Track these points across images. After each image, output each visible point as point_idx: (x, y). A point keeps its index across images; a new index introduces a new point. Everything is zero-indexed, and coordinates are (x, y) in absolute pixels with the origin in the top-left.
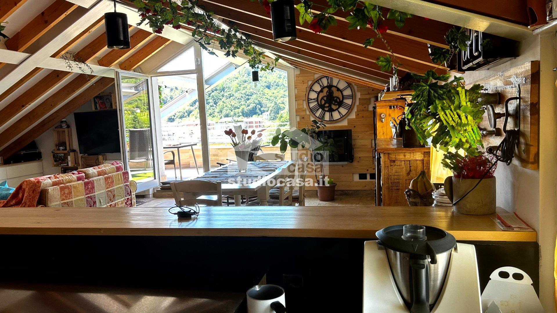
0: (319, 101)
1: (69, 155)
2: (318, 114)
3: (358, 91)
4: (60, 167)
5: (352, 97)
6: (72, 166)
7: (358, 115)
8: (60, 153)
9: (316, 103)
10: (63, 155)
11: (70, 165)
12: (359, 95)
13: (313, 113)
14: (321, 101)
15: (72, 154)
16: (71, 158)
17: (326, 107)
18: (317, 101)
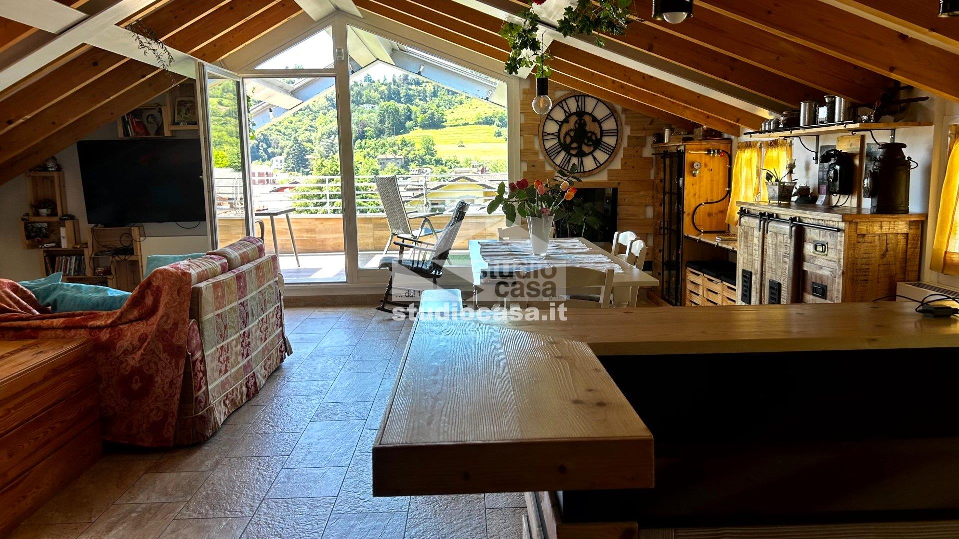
0: (562, 138)
1: (64, 226)
2: (559, 160)
3: (627, 124)
4: (42, 250)
5: (617, 133)
6: (71, 248)
7: (626, 163)
8: (38, 222)
9: (556, 141)
10: (45, 225)
11: (64, 245)
12: (627, 131)
13: (550, 157)
14: (565, 137)
15: (69, 223)
16: (67, 232)
17: (574, 149)
18: (558, 137)
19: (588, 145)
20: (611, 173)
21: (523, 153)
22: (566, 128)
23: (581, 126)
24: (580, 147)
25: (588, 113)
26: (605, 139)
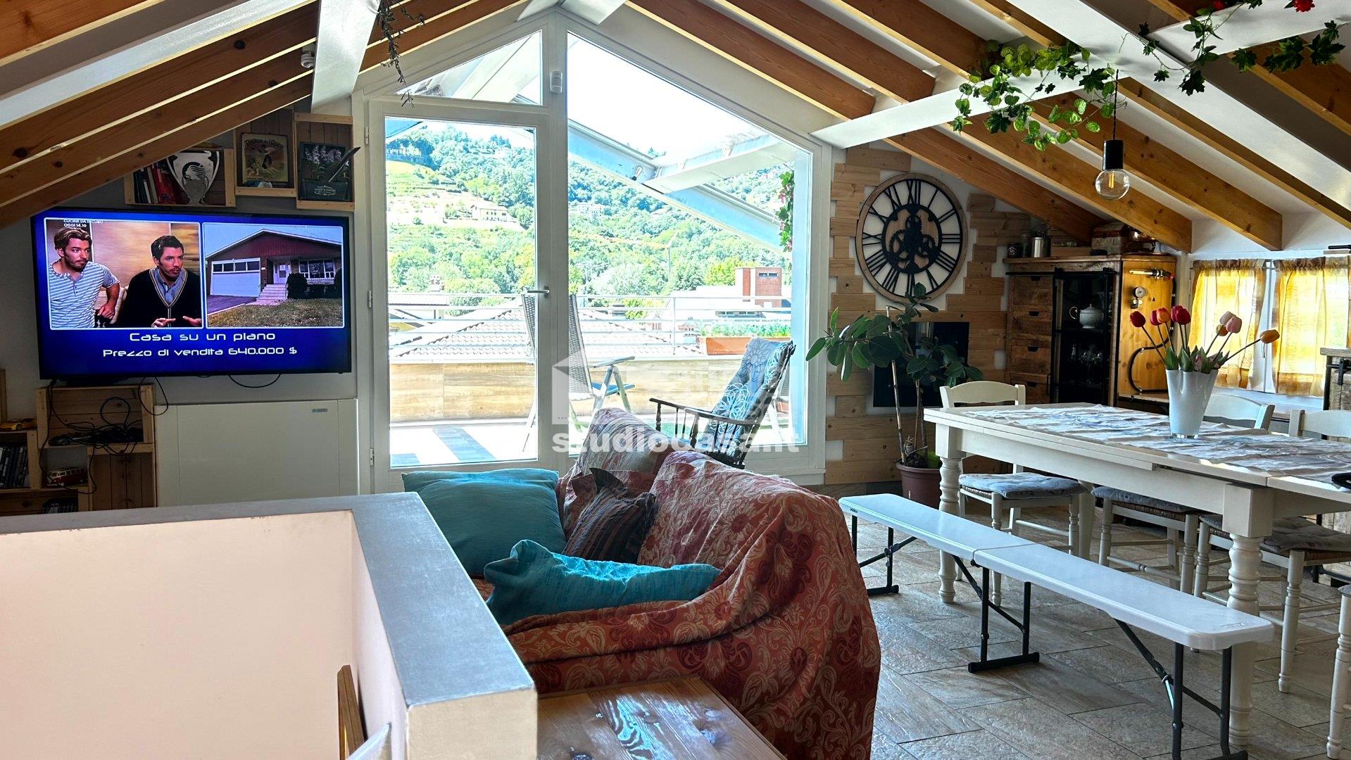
0: (887, 243)
3: (973, 226)
7: (970, 286)
9: (878, 248)
12: (973, 237)
14: (892, 242)
17: (903, 260)
18: (882, 241)
19: (922, 256)
20: (951, 300)
21: (833, 265)
22: (893, 228)
23: (914, 226)
24: (910, 258)
25: (923, 208)
26: (945, 248)
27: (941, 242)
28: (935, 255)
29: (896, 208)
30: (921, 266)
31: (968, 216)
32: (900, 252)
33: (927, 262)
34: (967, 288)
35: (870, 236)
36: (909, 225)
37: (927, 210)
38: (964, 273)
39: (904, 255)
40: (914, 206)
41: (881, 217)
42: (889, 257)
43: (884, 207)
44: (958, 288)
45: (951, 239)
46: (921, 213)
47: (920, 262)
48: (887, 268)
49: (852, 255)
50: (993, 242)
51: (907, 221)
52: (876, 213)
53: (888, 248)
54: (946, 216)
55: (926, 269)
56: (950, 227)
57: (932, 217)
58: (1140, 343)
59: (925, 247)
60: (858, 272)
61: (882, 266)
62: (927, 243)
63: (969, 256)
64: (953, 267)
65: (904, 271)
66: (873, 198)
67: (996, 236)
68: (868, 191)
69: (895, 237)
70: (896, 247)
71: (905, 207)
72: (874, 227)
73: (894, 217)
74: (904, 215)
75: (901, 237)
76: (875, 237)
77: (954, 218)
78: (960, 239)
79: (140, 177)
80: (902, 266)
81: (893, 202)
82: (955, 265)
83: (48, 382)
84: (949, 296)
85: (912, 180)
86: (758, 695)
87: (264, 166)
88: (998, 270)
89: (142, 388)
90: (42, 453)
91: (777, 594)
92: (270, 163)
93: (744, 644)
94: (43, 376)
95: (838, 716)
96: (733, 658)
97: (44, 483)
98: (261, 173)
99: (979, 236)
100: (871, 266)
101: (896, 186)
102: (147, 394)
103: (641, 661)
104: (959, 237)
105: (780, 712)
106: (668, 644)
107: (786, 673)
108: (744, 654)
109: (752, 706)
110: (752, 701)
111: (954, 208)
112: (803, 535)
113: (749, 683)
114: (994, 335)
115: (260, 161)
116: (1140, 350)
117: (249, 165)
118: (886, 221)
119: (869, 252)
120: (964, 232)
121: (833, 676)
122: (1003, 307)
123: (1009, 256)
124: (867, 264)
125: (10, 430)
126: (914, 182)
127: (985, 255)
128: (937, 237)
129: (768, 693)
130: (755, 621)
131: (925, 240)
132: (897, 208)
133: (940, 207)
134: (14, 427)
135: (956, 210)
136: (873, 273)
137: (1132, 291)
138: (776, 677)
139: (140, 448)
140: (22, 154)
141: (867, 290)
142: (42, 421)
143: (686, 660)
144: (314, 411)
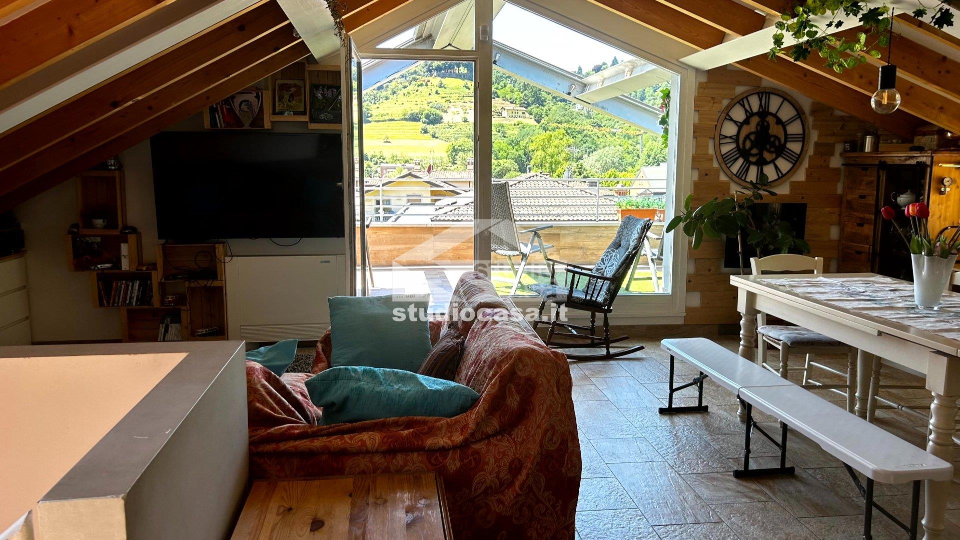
0: (741, 142)
1: (126, 242)
2: (735, 168)
3: (814, 127)
4: (95, 273)
6: (134, 270)
7: (811, 174)
8: (89, 236)
9: (734, 146)
10: (99, 239)
11: (125, 265)
12: (814, 136)
13: (726, 164)
14: (744, 141)
15: (132, 238)
16: (130, 249)
17: (754, 155)
18: (737, 141)
19: (769, 151)
20: (794, 186)
21: (695, 159)
22: (746, 130)
23: (763, 128)
24: (760, 154)
25: (772, 114)
26: (790, 146)
27: (786, 141)
28: (780, 151)
29: (748, 114)
30: (768, 160)
31: (810, 120)
32: (751, 149)
33: (774, 156)
34: (809, 175)
35: (726, 137)
36: (759, 128)
37: (775, 115)
38: (806, 164)
39: (754, 151)
40: (763, 113)
41: (735, 122)
42: (743, 152)
43: (739, 114)
44: (801, 176)
45: (795, 138)
46: (770, 119)
47: (768, 156)
48: (740, 161)
49: (711, 151)
50: (831, 140)
51: (758, 124)
52: (731, 119)
53: (741, 146)
54: (791, 121)
55: (773, 161)
56: (795, 128)
57: (779, 121)
58: (947, 222)
59: (773, 145)
60: (715, 165)
61: (736, 159)
62: (774, 142)
63: (811, 151)
64: (796, 161)
65: (754, 164)
66: (730, 107)
67: (834, 134)
68: (726, 102)
69: (747, 137)
70: (748, 145)
71: (756, 114)
72: (730, 129)
73: (746, 122)
74: (755, 120)
75: (753, 137)
76: (730, 137)
77: (798, 122)
78: (803, 138)
79: (213, 111)
80: (753, 159)
81: (746, 111)
82: (798, 159)
83: (163, 241)
84: (790, 182)
85: (762, 93)
86: (483, 488)
87: (289, 101)
88: (836, 162)
89: (216, 245)
90: (162, 285)
91: (506, 418)
92: (293, 98)
93: (477, 452)
94: (160, 238)
95: (547, 509)
96: (466, 461)
97: (162, 302)
98: (287, 106)
99: (820, 136)
100: (727, 160)
101: (749, 98)
102: (220, 249)
103: (400, 459)
104: (801, 136)
105: (500, 502)
106: (420, 449)
107: (505, 475)
108: (474, 459)
109: (479, 495)
110: (479, 491)
111: (798, 114)
112: (528, 379)
113: (477, 479)
114: (830, 213)
115: (287, 97)
116: (947, 228)
117: (280, 100)
118: (740, 126)
119: (725, 149)
120: (806, 133)
121: (543, 480)
122: (839, 191)
123: (845, 151)
124: (723, 159)
125: (142, 270)
126: (765, 94)
127: (824, 150)
128: (783, 136)
129: (490, 487)
130: (488, 437)
131: (772, 139)
132: (750, 115)
133: (786, 113)
134: (144, 268)
135: (800, 114)
136: (728, 165)
137: (941, 181)
138: (497, 477)
139: (216, 284)
140: (115, 105)
141: (723, 178)
142: (160, 266)
143: (433, 461)
144: (322, 262)
